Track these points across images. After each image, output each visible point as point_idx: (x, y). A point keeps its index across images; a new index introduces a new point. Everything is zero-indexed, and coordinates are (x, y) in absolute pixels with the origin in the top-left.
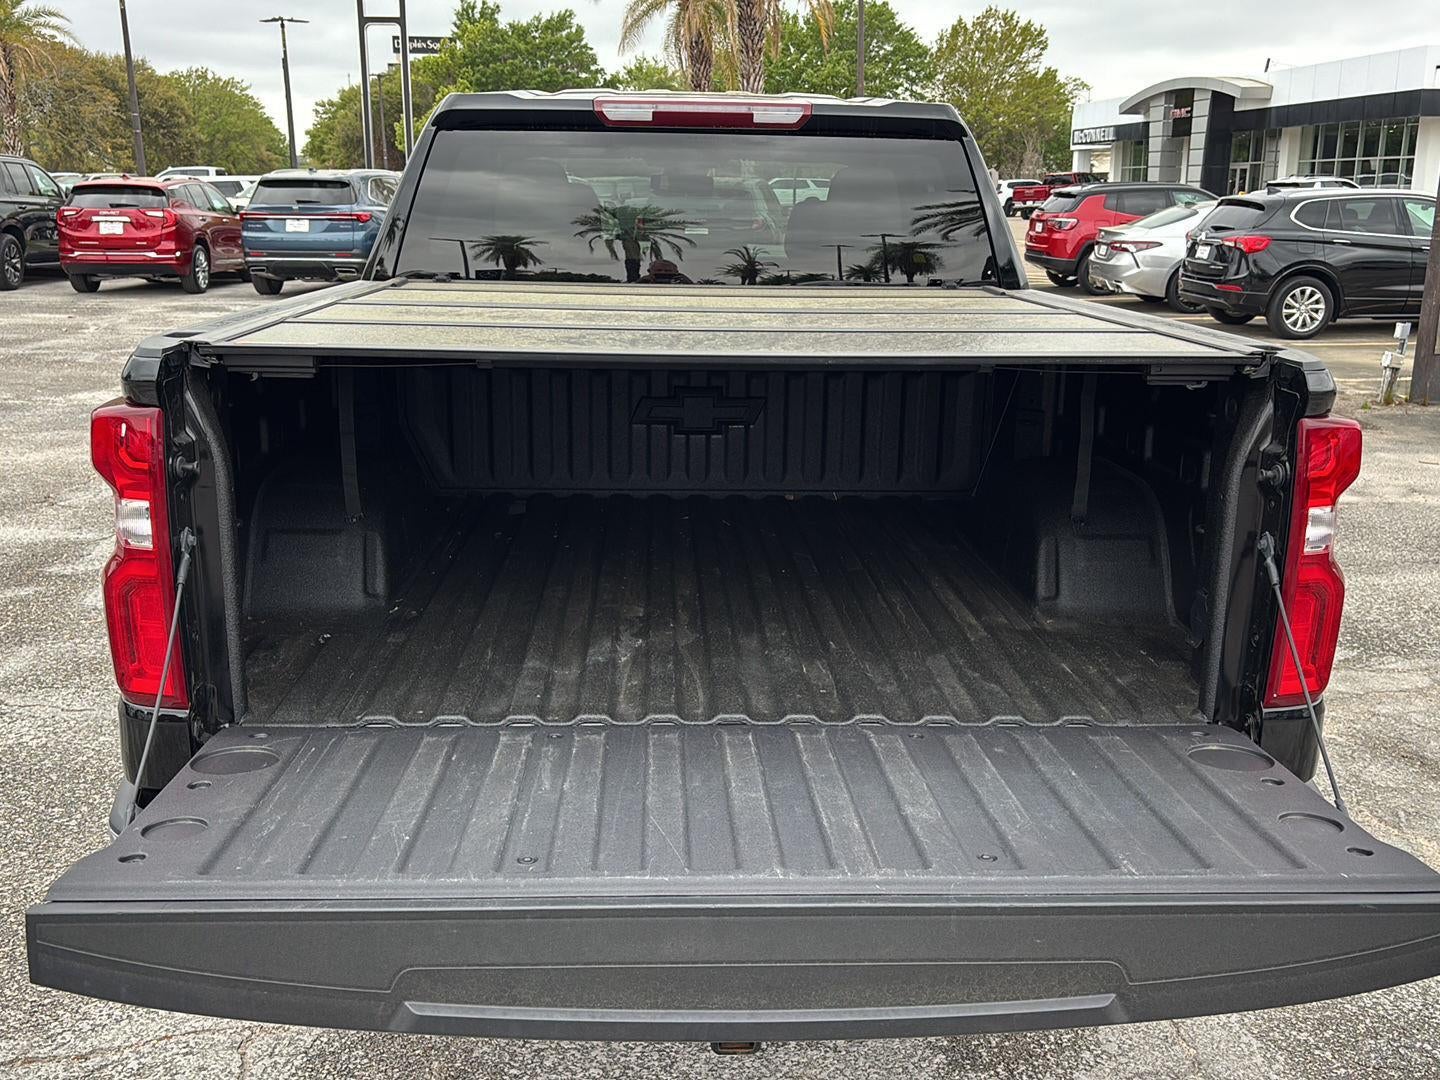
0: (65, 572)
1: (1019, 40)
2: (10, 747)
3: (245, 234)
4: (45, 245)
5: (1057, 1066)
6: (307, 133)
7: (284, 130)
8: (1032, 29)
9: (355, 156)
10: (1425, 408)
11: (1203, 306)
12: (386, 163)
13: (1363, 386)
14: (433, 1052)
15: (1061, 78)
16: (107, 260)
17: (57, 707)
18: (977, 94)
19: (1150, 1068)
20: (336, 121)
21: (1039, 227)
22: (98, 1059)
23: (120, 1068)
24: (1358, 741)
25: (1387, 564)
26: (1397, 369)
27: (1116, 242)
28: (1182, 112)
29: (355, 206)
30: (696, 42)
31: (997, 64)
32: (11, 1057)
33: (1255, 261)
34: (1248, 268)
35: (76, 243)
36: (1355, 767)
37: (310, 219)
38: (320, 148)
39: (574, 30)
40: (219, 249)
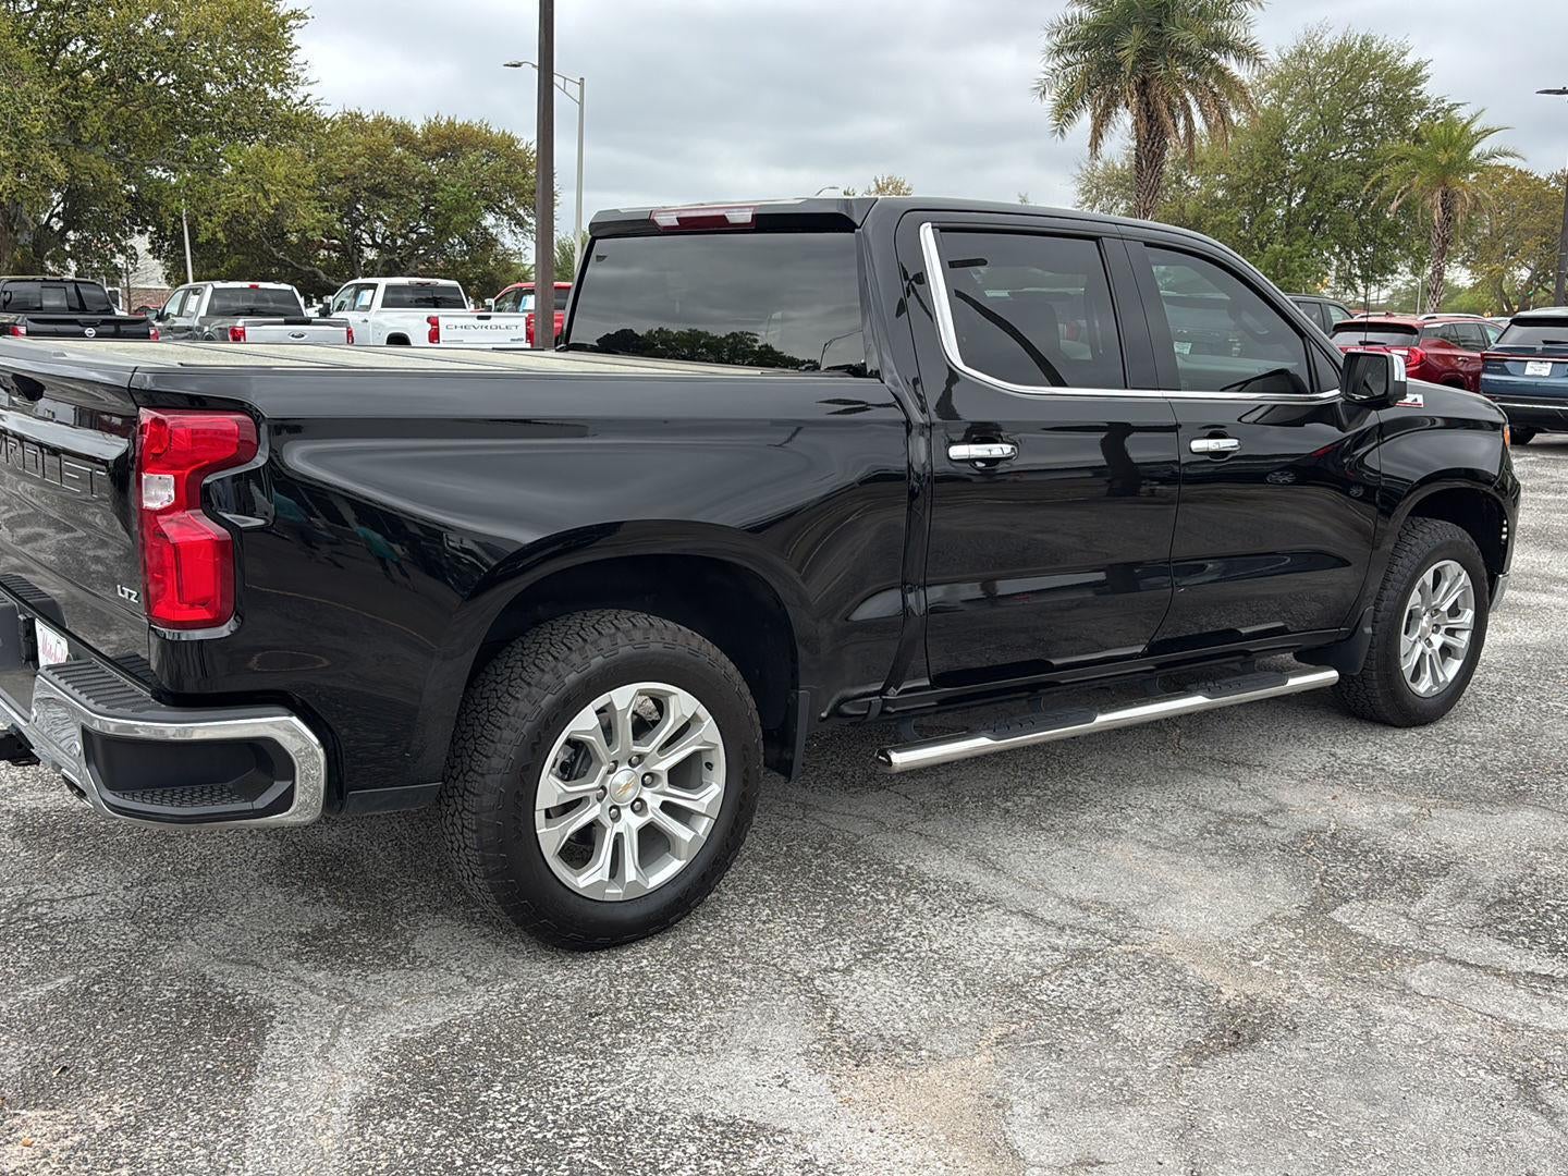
3: (1484, 376)
37: (1554, 362)
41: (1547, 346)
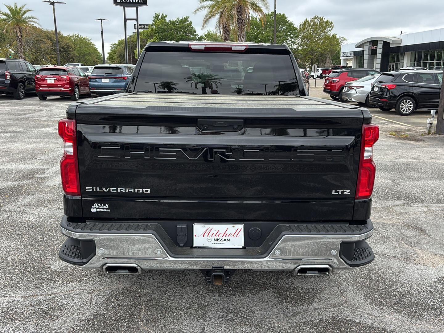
0: (40, 177)
1: (324, 25)
2: (27, 221)
3: (90, 83)
4: (31, 86)
5: (308, 302)
6: (108, 53)
7: (101, 52)
8: (329, 22)
9: (122, 60)
10: (440, 136)
11: (377, 106)
12: (132, 62)
13: (422, 129)
14: (141, 296)
15: (338, 37)
16: (49, 91)
17: (39, 211)
18: (312, 42)
19: (333, 303)
20: (117, 50)
21: (328, 82)
22: (53, 295)
23: (59, 298)
24: (404, 225)
25: (421, 178)
26: (432, 124)
27: (350, 86)
28: (374, 47)
29: (122, 75)
30: (225, 26)
31: (318, 33)
32: (30, 295)
33: (392, 92)
34: (389, 94)
35: (40, 86)
36: (402, 231)
37: (109, 79)
38: (112, 58)
39: (189, 22)
40: (82, 87)
41: (107, 75)
